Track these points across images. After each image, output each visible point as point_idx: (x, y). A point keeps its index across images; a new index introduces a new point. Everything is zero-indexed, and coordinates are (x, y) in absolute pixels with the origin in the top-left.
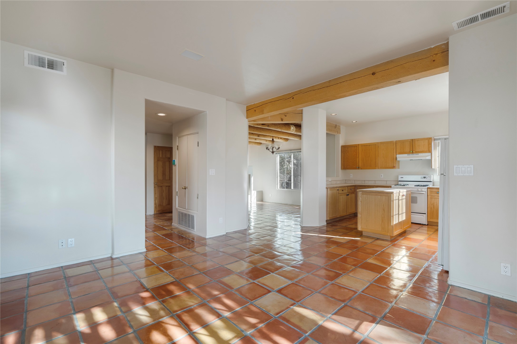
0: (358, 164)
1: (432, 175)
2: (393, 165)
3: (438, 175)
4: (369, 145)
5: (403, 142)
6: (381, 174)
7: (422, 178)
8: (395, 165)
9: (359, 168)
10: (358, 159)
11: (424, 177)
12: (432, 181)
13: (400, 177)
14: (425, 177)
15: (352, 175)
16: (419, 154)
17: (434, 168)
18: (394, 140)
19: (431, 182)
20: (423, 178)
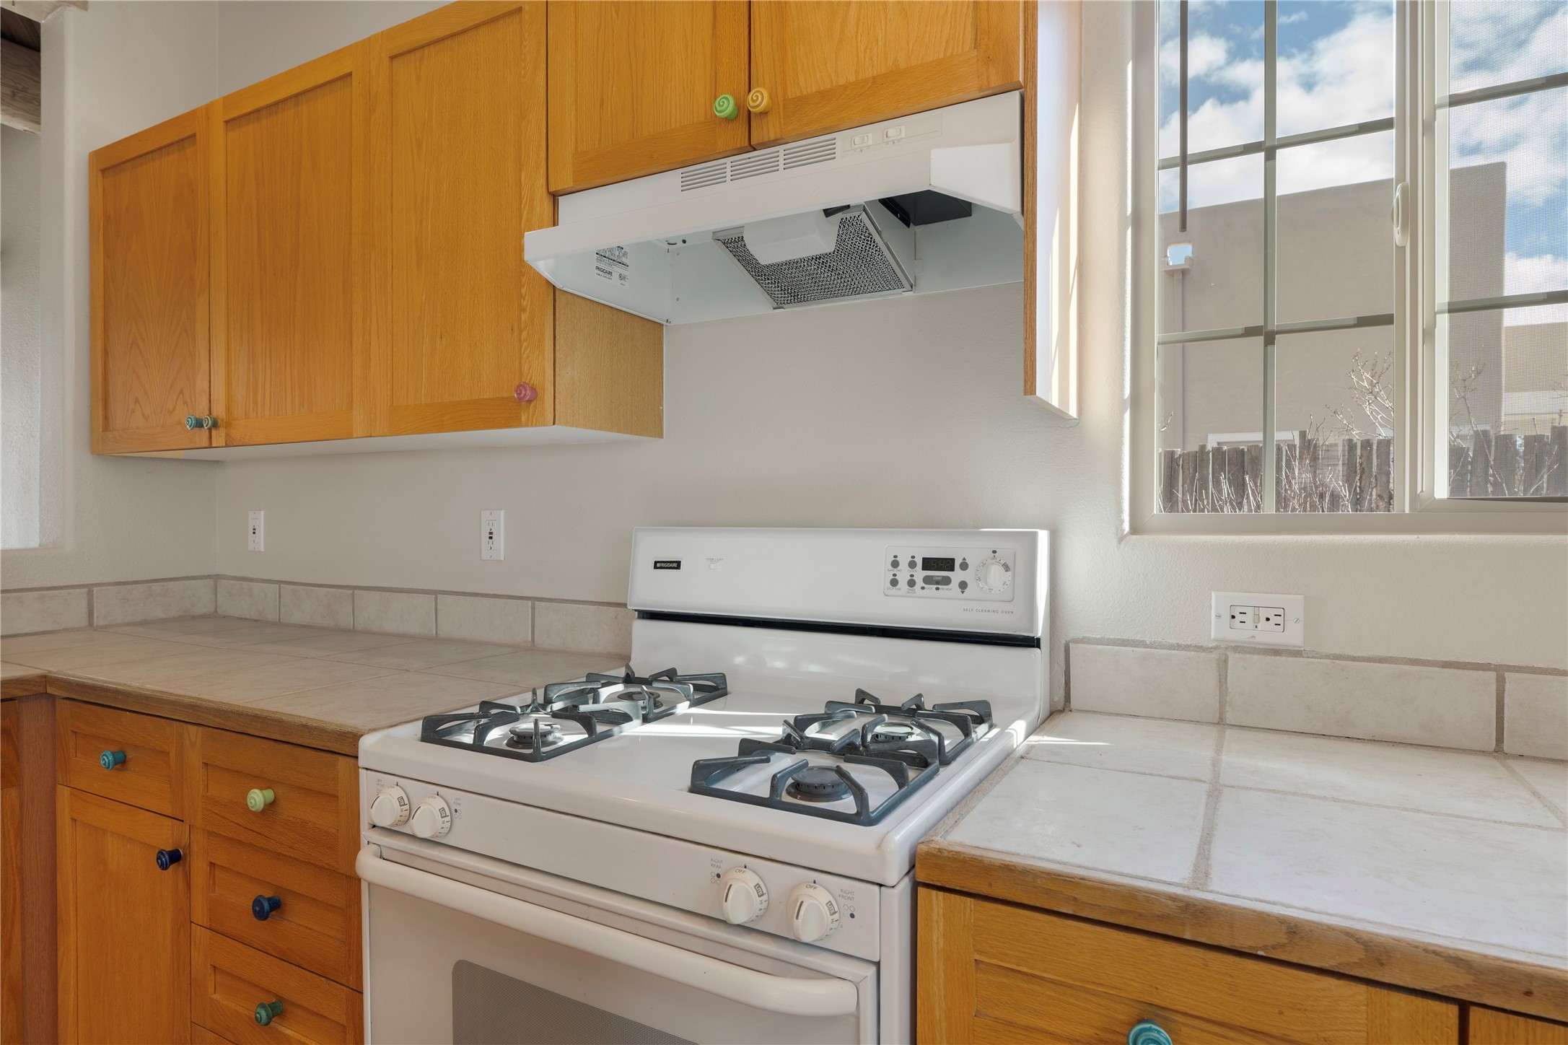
1: (1043, 537)
3: (1126, 527)
7: (903, 574)
8: (538, 370)
9: (212, 432)
10: (201, 308)
11: (929, 564)
12: (1040, 631)
14: (948, 564)
17: (1073, 412)
19: (1033, 643)
20: (920, 574)
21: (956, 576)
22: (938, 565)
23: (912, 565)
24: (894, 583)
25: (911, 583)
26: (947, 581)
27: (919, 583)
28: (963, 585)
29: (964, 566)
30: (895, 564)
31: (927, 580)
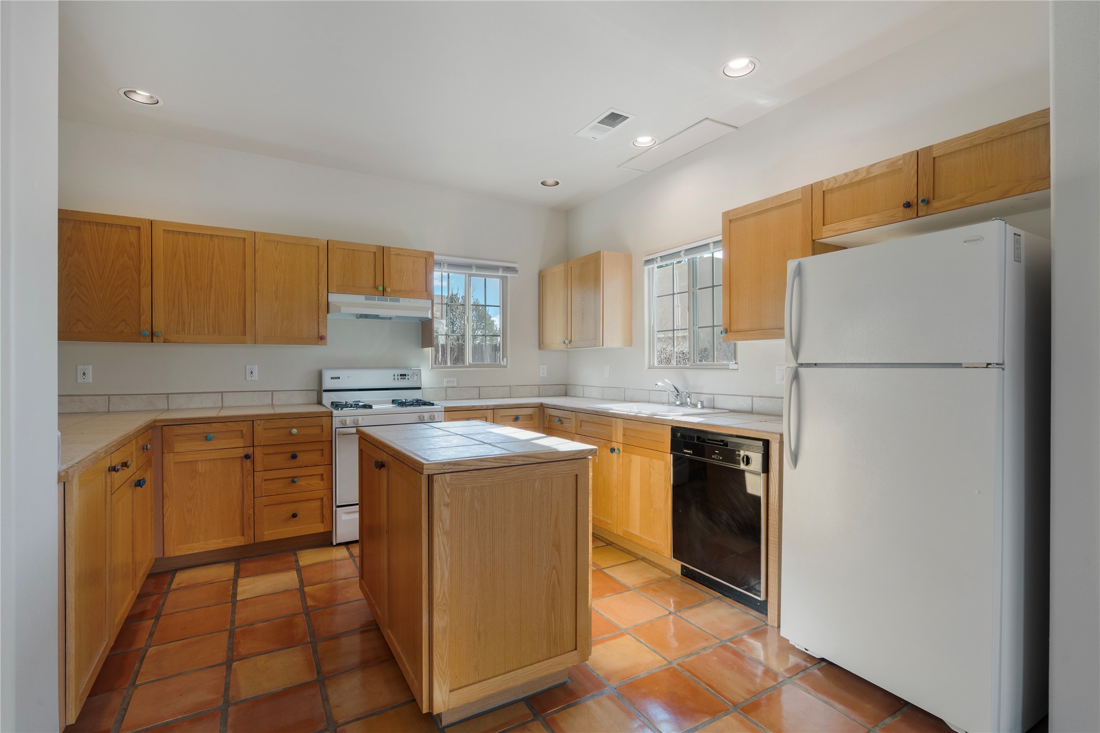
0: (145, 317)
2: (316, 331)
4: (211, 236)
5: (352, 251)
6: (248, 367)
7: (396, 378)
8: (322, 333)
9: (152, 337)
10: (145, 292)
11: (401, 375)
13: (327, 375)
14: (405, 375)
15: (90, 370)
16: (401, 299)
18: (323, 235)
19: (420, 388)
21: (407, 377)
22: (403, 376)
23: (398, 375)
24: (394, 379)
25: (398, 379)
26: (405, 378)
27: (400, 379)
28: (408, 379)
29: (408, 375)
30: (394, 376)
31: (401, 378)
